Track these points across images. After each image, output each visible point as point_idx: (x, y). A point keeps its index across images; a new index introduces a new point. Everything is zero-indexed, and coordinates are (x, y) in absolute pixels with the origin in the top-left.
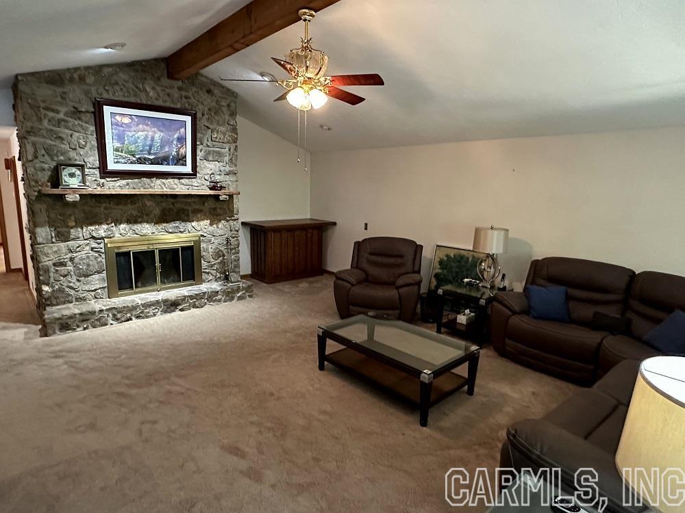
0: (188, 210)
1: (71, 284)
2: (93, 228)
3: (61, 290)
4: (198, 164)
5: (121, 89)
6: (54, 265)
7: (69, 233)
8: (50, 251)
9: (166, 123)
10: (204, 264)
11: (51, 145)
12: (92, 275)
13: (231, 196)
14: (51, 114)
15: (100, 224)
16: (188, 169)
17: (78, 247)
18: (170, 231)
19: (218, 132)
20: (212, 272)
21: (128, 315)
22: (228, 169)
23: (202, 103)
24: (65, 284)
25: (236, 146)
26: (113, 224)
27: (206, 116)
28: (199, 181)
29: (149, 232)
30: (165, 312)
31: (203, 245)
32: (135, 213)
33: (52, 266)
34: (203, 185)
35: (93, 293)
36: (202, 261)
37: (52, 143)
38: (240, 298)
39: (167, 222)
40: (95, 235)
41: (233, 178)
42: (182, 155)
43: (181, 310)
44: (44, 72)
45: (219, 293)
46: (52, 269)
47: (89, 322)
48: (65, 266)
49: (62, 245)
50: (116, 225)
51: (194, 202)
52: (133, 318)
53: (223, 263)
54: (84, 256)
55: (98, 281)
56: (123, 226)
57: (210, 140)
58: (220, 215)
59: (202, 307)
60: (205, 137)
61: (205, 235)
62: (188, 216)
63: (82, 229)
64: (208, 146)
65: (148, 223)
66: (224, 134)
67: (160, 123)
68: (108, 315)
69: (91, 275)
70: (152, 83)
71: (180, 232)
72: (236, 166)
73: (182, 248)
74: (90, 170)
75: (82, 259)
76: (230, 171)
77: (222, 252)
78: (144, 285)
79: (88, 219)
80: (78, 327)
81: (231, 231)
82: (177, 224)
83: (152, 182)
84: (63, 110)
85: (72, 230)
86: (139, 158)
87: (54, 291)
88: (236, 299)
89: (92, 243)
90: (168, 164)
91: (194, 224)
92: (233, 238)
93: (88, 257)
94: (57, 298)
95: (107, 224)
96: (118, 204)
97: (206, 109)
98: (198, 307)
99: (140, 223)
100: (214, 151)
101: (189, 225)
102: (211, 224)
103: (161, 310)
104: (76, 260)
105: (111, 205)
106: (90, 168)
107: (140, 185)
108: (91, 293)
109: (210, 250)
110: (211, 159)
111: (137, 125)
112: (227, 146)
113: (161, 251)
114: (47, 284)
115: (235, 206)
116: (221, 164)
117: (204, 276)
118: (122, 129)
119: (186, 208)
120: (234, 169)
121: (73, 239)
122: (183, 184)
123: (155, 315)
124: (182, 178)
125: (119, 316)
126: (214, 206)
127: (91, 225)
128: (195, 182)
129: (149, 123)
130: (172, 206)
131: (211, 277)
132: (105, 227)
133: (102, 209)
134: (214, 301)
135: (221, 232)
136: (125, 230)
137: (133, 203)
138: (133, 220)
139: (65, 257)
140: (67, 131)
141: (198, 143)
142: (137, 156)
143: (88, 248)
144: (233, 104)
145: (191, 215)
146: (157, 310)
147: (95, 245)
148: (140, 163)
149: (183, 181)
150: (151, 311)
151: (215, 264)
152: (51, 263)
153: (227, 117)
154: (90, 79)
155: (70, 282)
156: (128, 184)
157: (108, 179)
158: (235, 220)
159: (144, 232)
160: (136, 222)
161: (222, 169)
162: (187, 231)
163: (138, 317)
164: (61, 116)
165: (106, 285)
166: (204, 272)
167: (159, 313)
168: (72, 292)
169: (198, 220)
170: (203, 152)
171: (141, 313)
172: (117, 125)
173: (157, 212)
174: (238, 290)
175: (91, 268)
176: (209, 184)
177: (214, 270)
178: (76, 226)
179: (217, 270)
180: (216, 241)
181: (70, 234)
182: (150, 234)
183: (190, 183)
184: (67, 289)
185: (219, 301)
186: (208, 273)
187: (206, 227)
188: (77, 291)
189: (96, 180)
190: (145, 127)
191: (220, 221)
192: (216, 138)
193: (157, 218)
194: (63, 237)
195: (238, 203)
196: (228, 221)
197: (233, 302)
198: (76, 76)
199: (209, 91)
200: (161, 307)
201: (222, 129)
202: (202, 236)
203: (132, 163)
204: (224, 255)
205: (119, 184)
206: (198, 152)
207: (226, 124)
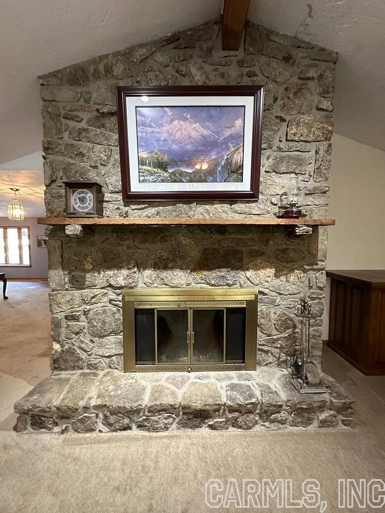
0: (241, 252)
1: (83, 345)
2: (110, 273)
3: (71, 352)
4: (261, 179)
5: (157, 76)
6: (66, 317)
7: (84, 278)
8: (63, 300)
9: (213, 112)
10: (261, 337)
11: (69, 164)
12: (108, 335)
13: (315, 227)
14: (71, 123)
15: (120, 268)
16: (245, 186)
17: (93, 298)
18: (213, 282)
19: (298, 124)
20: (273, 350)
21: (126, 421)
22: (311, 184)
23: (275, 81)
24: (76, 344)
25: (330, 145)
26: (136, 269)
27: (280, 102)
28: (262, 206)
29: (182, 282)
30: (184, 425)
31: (260, 307)
32: (165, 255)
33: (64, 320)
34: (268, 212)
35: (107, 360)
36: (259, 333)
37: (72, 161)
38: (324, 423)
39: (210, 269)
40: (113, 283)
41: (319, 200)
42: (236, 163)
43: (212, 427)
44: (65, 69)
45: (284, 407)
46: (64, 323)
47: (69, 421)
48: (78, 320)
49: (77, 293)
50: (139, 271)
51: (252, 239)
52: (134, 427)
53: (292, 338)
54: (100, 310)
55: (113, 345)
56: (148, 272)
57: (284, 139)
58: (292, 261)
59: (249, 428)
60: (276, 137)
61: (266, 291)
62: (241, 260)
63: (99, 273)
64: (280, 149)
65: (181, 269)
66: (309, 126)
67: (204, 115)
68: (97, 416)
69: (106, 336)
70: (200, 61)
71: (228, 285)
72: (327, 179)
73: (228, 309)
74: (112, 195)
75: (97, 314)
76: (315, 189)
77: (292, 320)
78: (170, 359)
79: (105, 261)
80: (56, 424)
81: (310, 287)
82: (223, 272)
83: (191, 208)
84: (86, 116)
85: (88, 275)
86: (173, 173)
87: (63, 351)
88: (315, 423)
89: (110, 293)
90: (215, 181)
91: (249, 273)
92: (313, 299)
93: (105, 312)
94: (66, 361)
95: (129, 269)
96: (144, 241)
97: (281, 90)
98: (240, 427)
99: (172, 268)
100: (289, 156)
101: (242, 276)
102: (277, 276)
103: (177, 420)
104: (91, 315)
105: (136, 243)
106: (112, 192)
107: (174, 214)
108: (105, 359)
109: (273, 316)
110: (283, 169)
111: (172, 121)
112: (313, 147)
113: (197, 313)
114: (58, 342)
115: (320, 246)
116: (301, 178)
117: (260, 356)
118: (149, 129)
119: (239, 248)
120: (323, 185)
121: (89, 287)
122: (236, 212)
123: (167, 429)
124: (235, 202)
125: (112, 419)
126: (284, 247)
127: (109, 268)
128: (254, 207)
129: (189, 116)
130: (217, 246)
131: (271, 359)
132: (125, 272)
133: (125, 248)
134: (273, 421)
135: (292, 288)
136: (151, 278)
137: (163, 240)
138: (161, 264)
139: (78, 309)
140: (89, 144)
141: (263, 146)
142: (170, 171)
143: (106, 299)
144: (328, 74)
145: (245, 260)
146: (171, 420)
147: (113, 296)
148: (175, 181)
149: (237, 207)
150: (161, 419)
151: (278, 339)
152: (63, 314)
153: (316, 98)
154: (118, 69)
155: (82, 342)
156: (158, 213)
157: (134, 207)
158: (319, 270)
159: (176, 282)
160: (166, 268)
161: (302, 185)
162: (238, 285)
163: (140, 426)
164: (83, 124)
165: (122, 352)
166: (260, 350)
167: (174, 426)
168: (84, 356)
169: (257, 268)
170: (270, 160)
171: (146, 420)
172: (144, 124)
173: (195, 253)
174: (322, 407)
175: (107, 326)
176: (277, 210)
177: (276, 347)
178: (92, 270)
179: (281, 348)
180: (283, 302)
181: (85, 281)
182: (184, 286)
183: (247, 210)
184: (78, 351)
185: (282, 422)
186: (267, 352)
187: (269, 279)
188: (89, 355)
189: (118, 208)
190: (182, 123)
191: (292, 270)
192: (295, 134)
193: (195, 263)
194: (78, 283)
195: (326, 241)
196: (305, 271)
197: (310, 428)
198: (101, 67)
199: (287, 59)
200: (178, 416)
201: (306, 118)
202: (260, 292)
203: (163, 181)
204: (294, 327)
205: (146, 213)
206: (263, 160)
207: (314, 110)
